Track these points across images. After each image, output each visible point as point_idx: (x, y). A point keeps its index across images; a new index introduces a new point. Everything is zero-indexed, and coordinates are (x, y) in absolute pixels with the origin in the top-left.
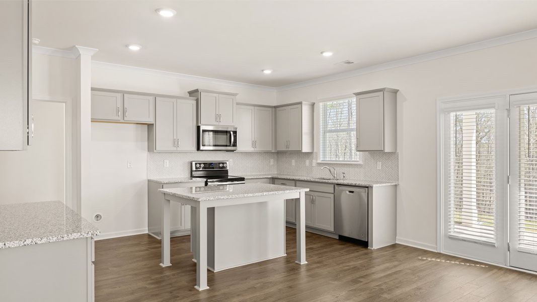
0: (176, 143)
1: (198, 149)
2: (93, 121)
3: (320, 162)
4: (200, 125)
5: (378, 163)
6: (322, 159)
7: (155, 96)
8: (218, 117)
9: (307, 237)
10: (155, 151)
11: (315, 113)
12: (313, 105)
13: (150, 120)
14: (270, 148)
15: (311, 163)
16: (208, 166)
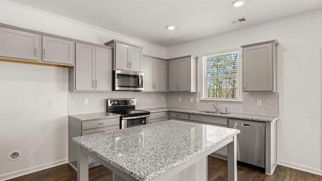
0: (94, 84)
1: (114, 89)
3: (203, 99)
4: (115, 69)
5: (258, 101)
6: (204, 97)
7: (76, 42)
10: (75, 91)
11: (198, 64)
12: (197, 58)
13: (71, 63)
14: (164, 89)
15: (195, 100)
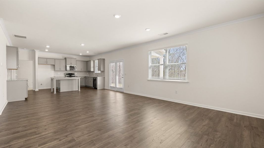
0: (60, 69)
1: (66, 70)
2: (38, 64)
4: (66, 65)
7: (55, 59)
8: (71, 63)
9: (80, 87)
10: (56, 71)
12: (94, 61)
13: (54, 64)
14: (86, 70)
16: (69, 74)
